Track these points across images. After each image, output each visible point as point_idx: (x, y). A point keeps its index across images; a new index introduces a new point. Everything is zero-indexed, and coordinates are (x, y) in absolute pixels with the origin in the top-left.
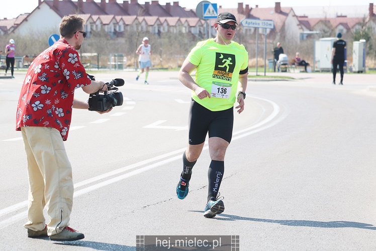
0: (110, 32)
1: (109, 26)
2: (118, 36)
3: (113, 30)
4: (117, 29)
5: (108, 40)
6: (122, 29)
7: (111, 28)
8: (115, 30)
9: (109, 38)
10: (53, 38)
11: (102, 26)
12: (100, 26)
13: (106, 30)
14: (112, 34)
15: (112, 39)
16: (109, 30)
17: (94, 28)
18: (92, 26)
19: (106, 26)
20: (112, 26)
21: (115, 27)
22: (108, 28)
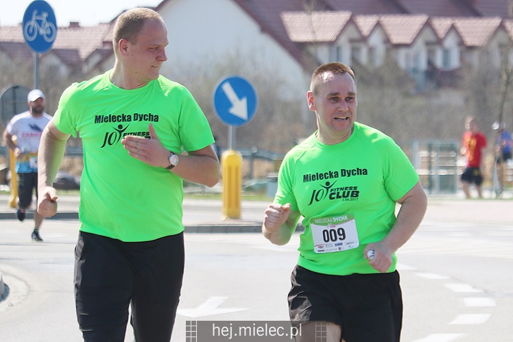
0: (415, 70)
1: (412, 51)
2: (439, 85)
3: (423, 65)
4: (439, 62)
5: (407, 95)
6: (455, 62)
7: (416, 58)
8: (430, 63)
9: (410, 88)
10: (228, 90)
11: (388, 50)
12: (380, 49)
13: (402, 63)
14: (420, 78)
15: (420, 92)
16: (412, 65)
17: (363, 57)
18: (355, 50)
19: (402, 53)
20: (420, 48)
21: (431, 53)
22: (407, 56)
